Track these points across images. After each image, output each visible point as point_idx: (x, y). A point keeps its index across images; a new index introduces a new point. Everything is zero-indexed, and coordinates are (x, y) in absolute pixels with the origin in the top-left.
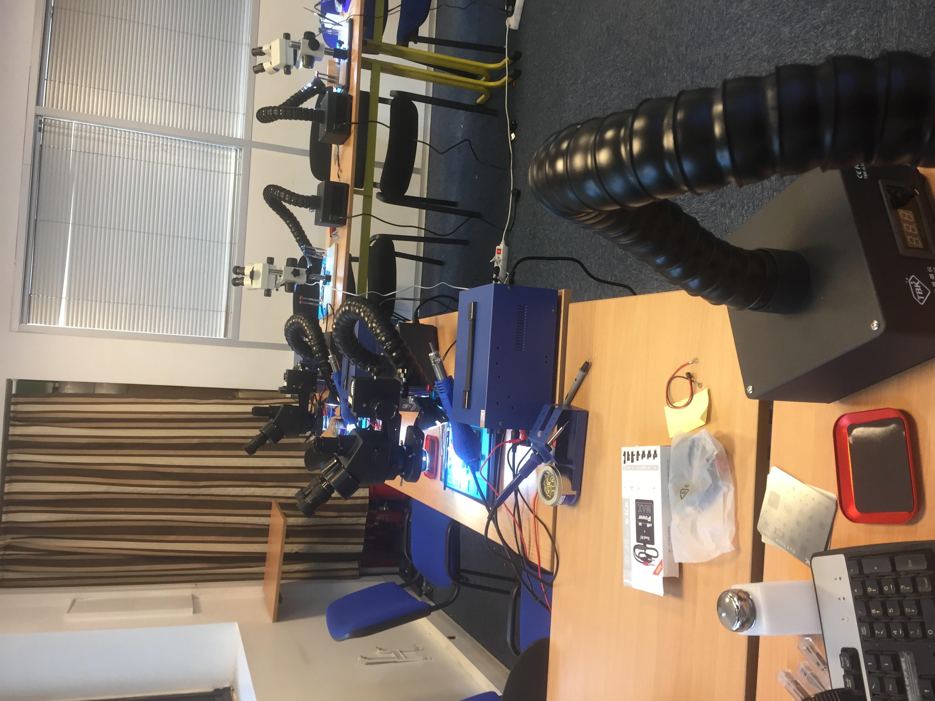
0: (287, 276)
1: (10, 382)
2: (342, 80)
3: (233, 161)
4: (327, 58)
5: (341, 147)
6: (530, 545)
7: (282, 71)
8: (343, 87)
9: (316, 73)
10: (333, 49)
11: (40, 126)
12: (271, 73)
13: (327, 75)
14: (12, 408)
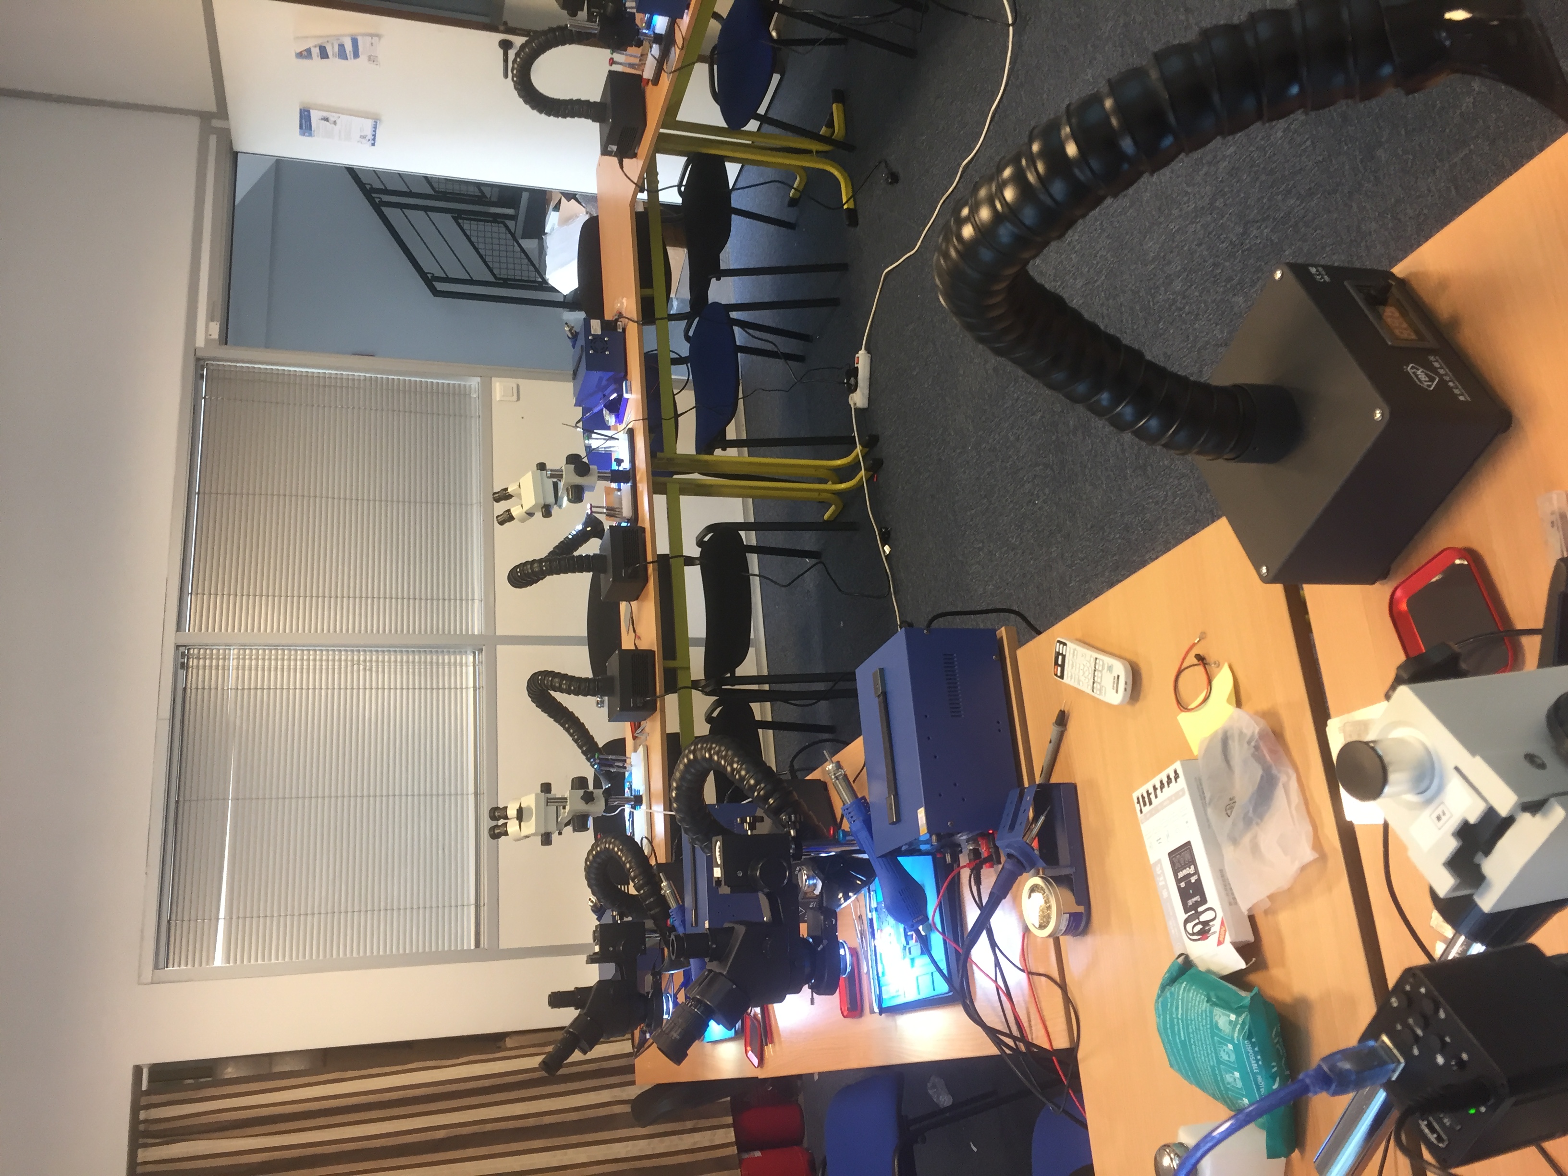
0: (575, 804)
1: (138, 1070)
2: (627, 511)
3: (471, 669)
4: (602, 485)
5: (634, 604)
7: (539, 515)
8: (628, 521)
9: (589, 506)
10: (609, 471)
11: (183, 660)
12: (523, 520)
13: (603, 507)
14: (143, 1115)
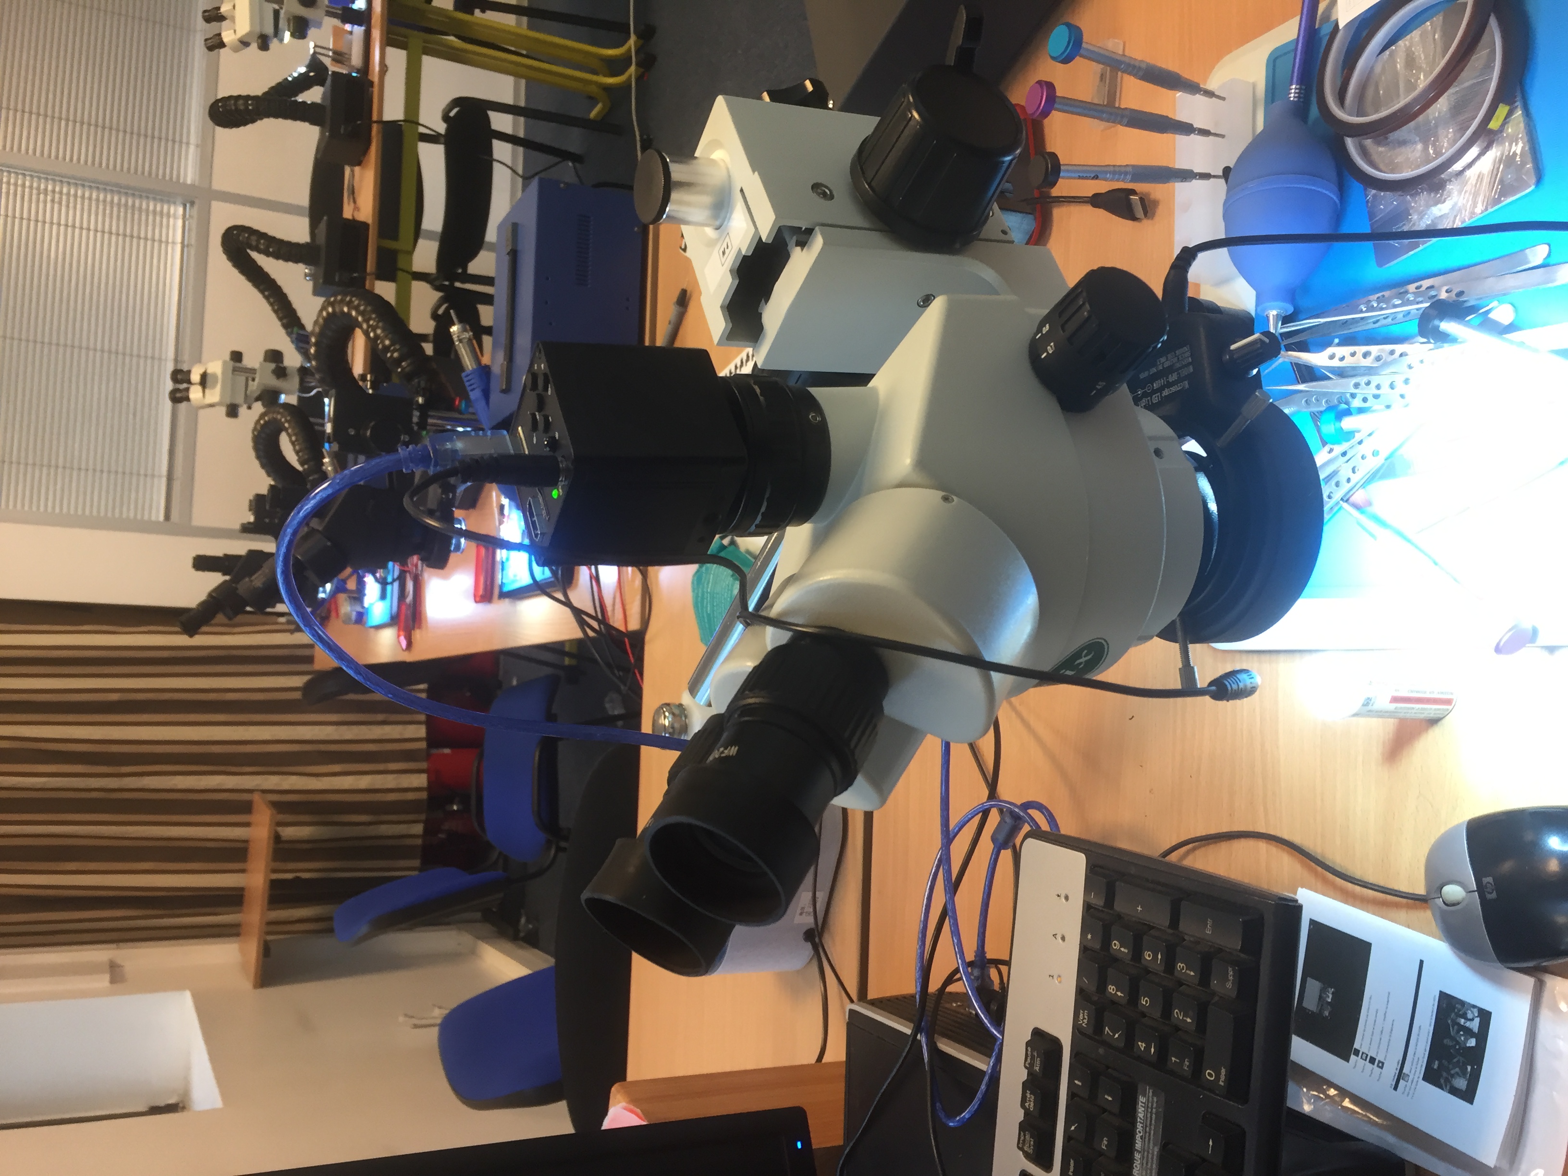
0: (265, 378)
3: (180, 223)
4: (330, 23)
5: (357, 169)
6: (614, 610)
7: (254, 46)
9: (312, 45)
10: (340, 7)
12: (236, 50)
13: (329, 49)
